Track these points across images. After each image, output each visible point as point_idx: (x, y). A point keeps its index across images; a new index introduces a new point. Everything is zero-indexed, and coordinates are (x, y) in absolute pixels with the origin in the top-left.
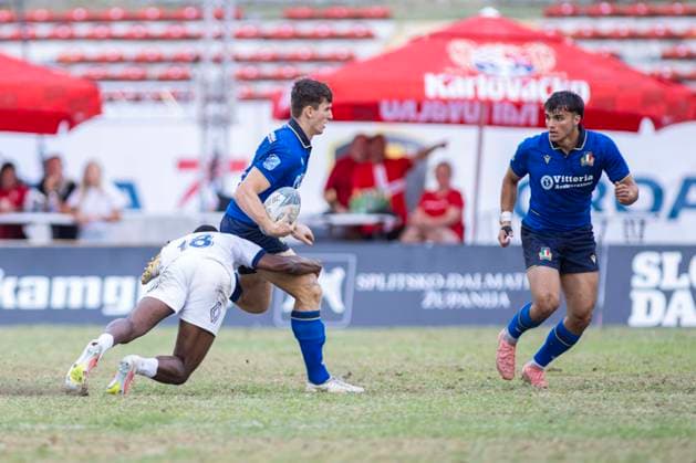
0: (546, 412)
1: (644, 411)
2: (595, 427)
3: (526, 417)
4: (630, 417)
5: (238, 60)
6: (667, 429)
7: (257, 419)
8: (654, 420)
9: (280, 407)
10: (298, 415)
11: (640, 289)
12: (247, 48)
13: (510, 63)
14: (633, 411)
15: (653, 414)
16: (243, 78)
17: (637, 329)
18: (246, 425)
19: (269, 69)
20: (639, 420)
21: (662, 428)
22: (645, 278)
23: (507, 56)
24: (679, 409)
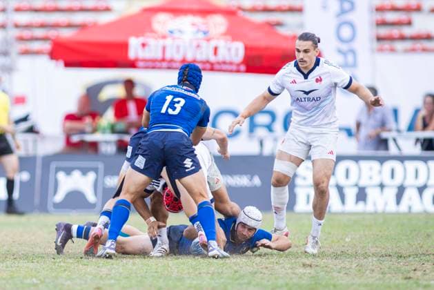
0: (236, 272)
1: (305, 271)
2: (270, 283)
3: (222, 275)
4: (294, 276)
5: (17, 26)
6: (320, 284)
7: (36, 277)
8: (312, 277)
9: (51, 269)
10: (64, 275)
11: (302, 186)
12: (24, 18)
13: (194, 29)
14: (297, 271)
15: (310, 273)
16: (21, 39)
17: (299, 213)
18: (28, 281)
19: (39, 33)
20: (300, 278)
21: (316, 283)
22: (305, 178)
23: (193, 24)
24: (329, 270)
